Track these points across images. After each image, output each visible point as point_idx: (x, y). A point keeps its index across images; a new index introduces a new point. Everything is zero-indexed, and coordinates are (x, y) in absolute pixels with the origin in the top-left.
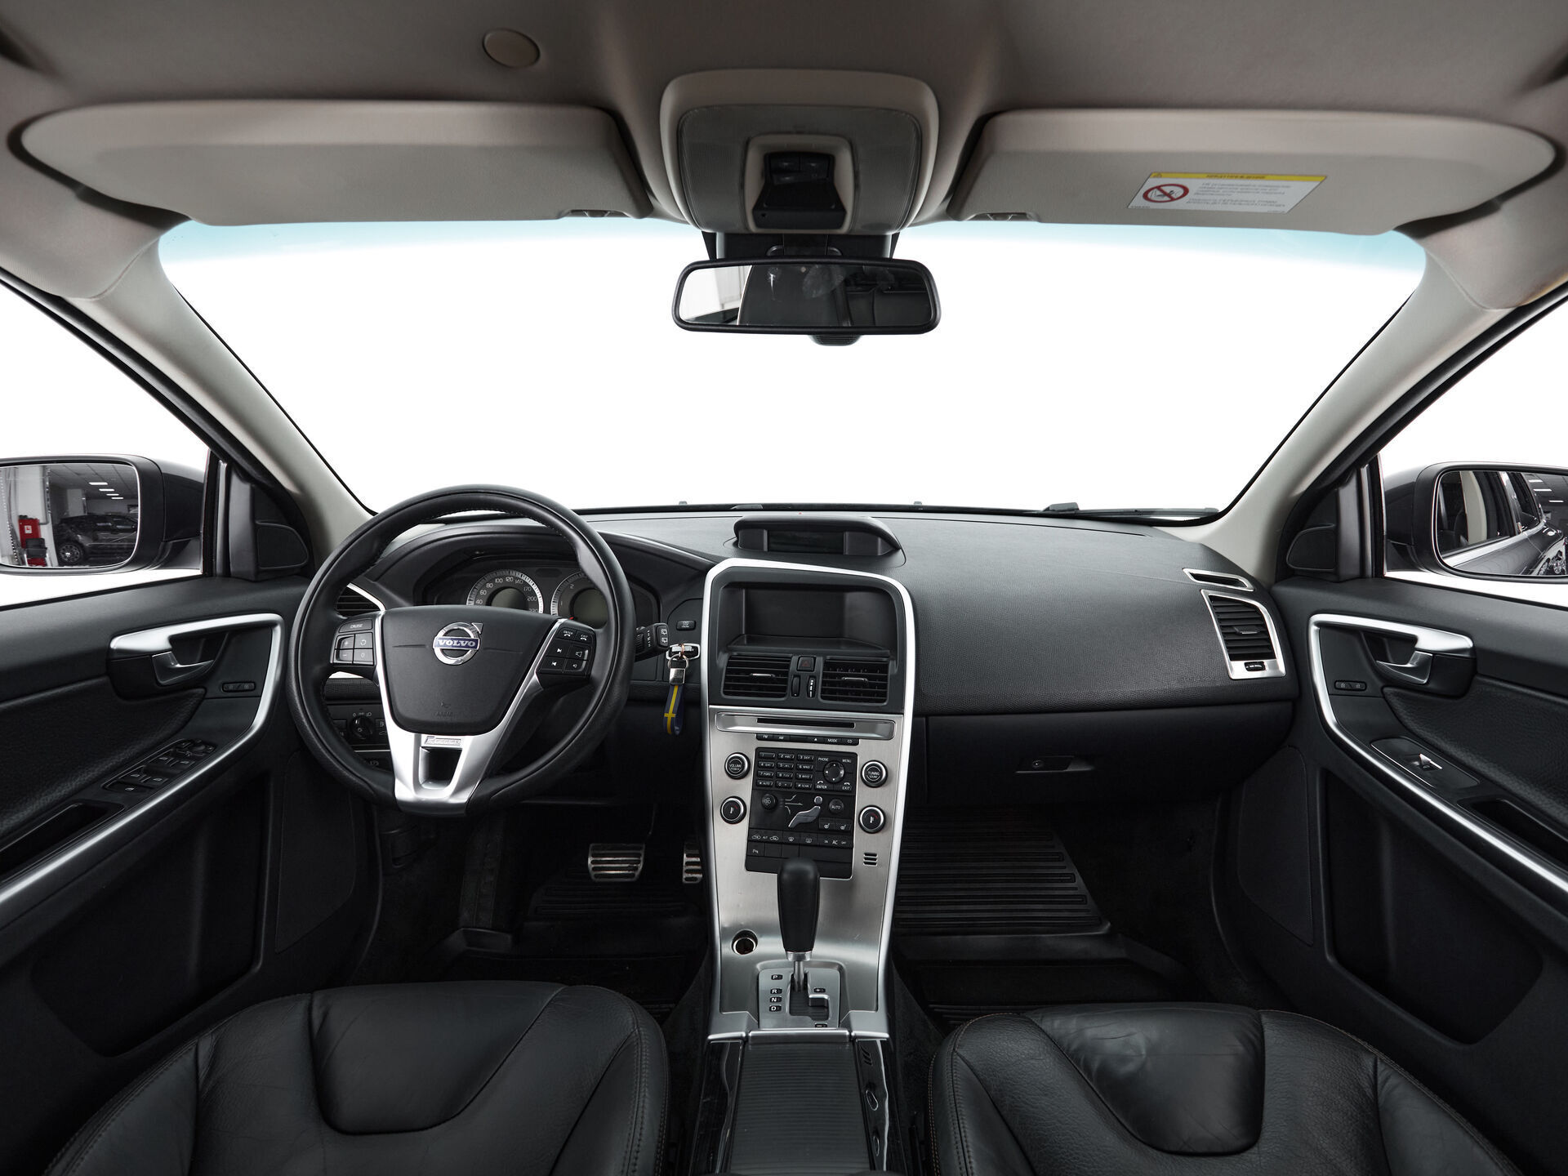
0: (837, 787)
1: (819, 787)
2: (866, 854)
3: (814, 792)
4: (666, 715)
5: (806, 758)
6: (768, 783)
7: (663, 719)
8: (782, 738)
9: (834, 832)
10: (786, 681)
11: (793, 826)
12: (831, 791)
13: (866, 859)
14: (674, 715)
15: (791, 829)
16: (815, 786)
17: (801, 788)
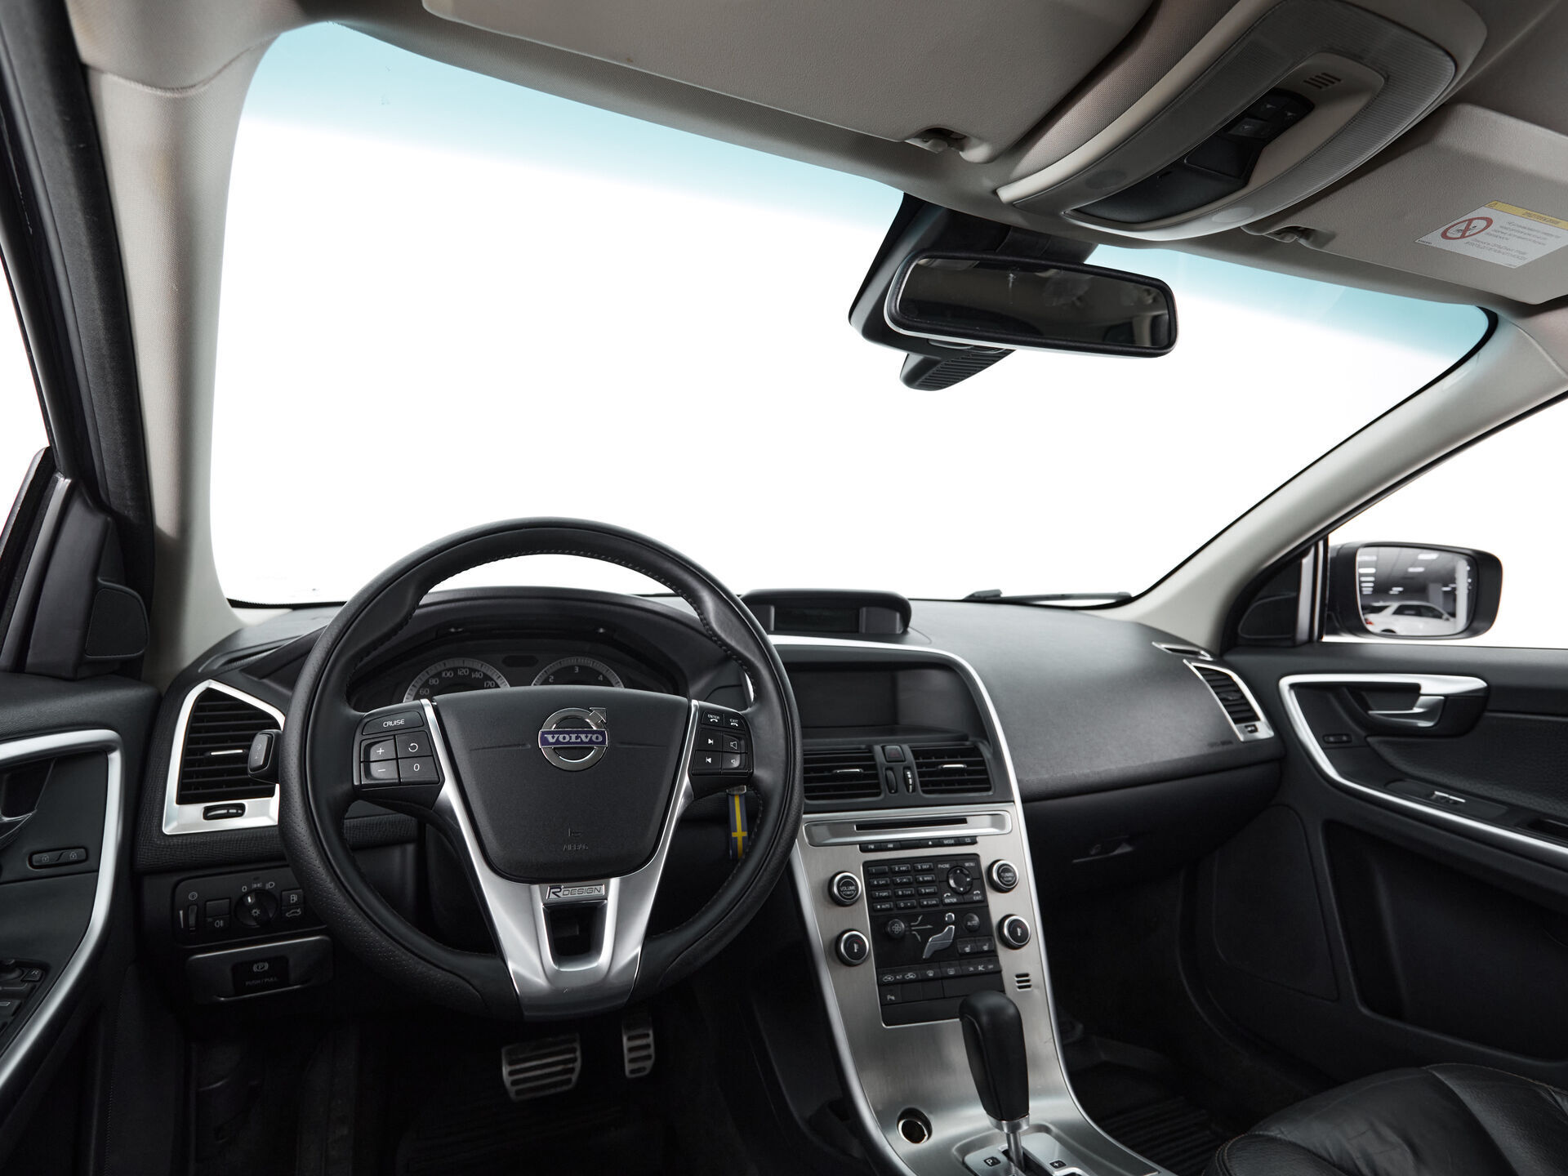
0: (967, 898)
1: (947, 901)
2: (1018, 976)
3: (941, 907)
4: (734, 835)
5: (925, 867)
6: (887, 906)
7: (729, 841)
8: (891, 846)
9: (977, 955)
10: (876, 776)
11: (928, 957)
12: (961, 904)
13: (1018, 982)
14: (745, 834)
15: (926, 961)
16: (942, 901)
17: (928, 906)
